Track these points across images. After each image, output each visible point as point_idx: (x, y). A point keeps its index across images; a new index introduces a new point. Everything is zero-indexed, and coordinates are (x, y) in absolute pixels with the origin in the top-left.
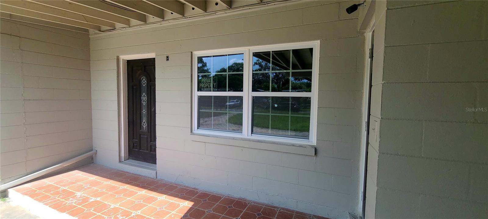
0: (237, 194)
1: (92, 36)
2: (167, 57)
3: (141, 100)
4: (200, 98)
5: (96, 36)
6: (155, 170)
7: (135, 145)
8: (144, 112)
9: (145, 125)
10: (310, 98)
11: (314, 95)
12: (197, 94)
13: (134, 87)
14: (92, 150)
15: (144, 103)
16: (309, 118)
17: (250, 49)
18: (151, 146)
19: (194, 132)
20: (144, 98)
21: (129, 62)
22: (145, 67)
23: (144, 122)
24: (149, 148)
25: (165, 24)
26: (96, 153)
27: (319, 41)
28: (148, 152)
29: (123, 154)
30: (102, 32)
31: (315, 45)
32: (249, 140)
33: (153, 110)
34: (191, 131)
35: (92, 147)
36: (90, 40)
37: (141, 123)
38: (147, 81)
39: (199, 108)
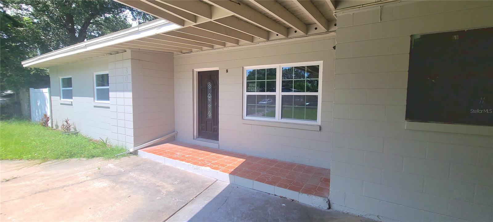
0: (271, 157)
1: (175, 56)
2: (227, 70)
3: (207, 98)
4: (248, 97)
5: (178, 56)
6: (218, 143)
7: (203, 128)
8: (210, 106)
9: (210, 115)
10: (317, 96)
11: (319, 94)
12: (246, 94)
13: (203, 90)
14: (174, 132)
15: (210, 100)
16: (317, 108)
17: (281, 66)
18: (214, 128)
19: (244, 118)
20: (210, 97)
21: (199, 73)
22: (210, 76)
23: (209, 113)
24: (213, 130)
25: (225, 49)
26: (177, 134)
27: (322, 61)
28: (212, 132)
29: (195, 134)
30: (183, 53)
31: (320, 63)
32: (280, 122)
33: (216, 105)
34: (242, 118)
35: (174, 130)
36: (174, 58)
37: (207, 114)
38: (212, 86)
39: (247, 103)
